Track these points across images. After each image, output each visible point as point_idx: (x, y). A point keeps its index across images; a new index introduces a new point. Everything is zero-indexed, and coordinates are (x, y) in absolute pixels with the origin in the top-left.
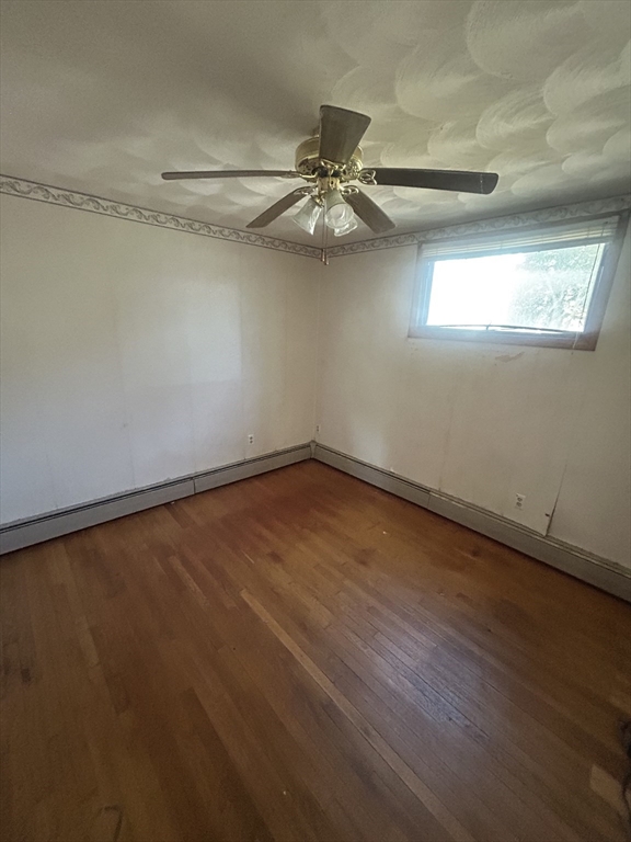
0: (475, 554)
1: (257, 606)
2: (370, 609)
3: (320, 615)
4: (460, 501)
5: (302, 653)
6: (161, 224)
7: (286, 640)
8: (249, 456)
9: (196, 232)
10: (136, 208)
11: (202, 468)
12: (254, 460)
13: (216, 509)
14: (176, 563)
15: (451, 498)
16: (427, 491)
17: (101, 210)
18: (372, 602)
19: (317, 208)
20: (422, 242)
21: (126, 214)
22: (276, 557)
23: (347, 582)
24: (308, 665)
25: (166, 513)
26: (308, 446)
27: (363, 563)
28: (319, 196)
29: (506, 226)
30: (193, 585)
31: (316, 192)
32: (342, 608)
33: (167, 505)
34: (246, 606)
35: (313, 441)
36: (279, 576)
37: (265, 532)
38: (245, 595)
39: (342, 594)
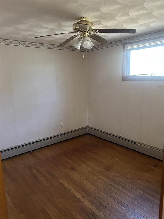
0: (155, 166)
1: (66, 185)
2: (110, 185)
3: (90, 187)
4: (148, 146)
5: (84, 199)
6: (27, 46)
7: (78, 195)
8: (61, 133)
9: (39, 47)
10: (18, 41)
11: (42, 137)
12: (63, 134)
13: (48, 153)
14: (35, 171)
15: (145, 145)
16: (135, 143)
17: (7, 44)
18: (111, 183)
19: (80, 41)
20: (125, 44)
21: (15, 44)
22: (73, 169)
23: (101, 177)
24: (86, 202)
25: (29, 155)
26: (86, 128)
27: (108, 170)
28: (81, 38)
29: (155, 37)
30: (42, 178)
31: (80, 36)
32: (99, 185)
33: (29, 152)
34: (62, 185)
35: (88, 126)
36: (74, 175)
37: (69, 161)
38: (62, 181)
39: (99, 180)
